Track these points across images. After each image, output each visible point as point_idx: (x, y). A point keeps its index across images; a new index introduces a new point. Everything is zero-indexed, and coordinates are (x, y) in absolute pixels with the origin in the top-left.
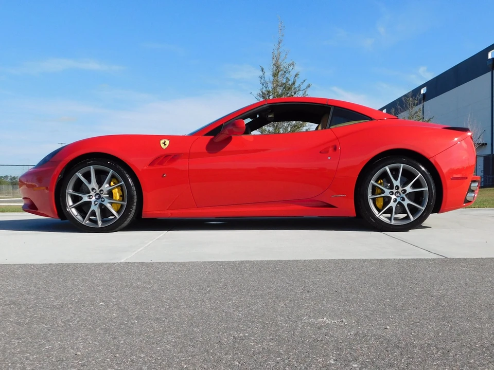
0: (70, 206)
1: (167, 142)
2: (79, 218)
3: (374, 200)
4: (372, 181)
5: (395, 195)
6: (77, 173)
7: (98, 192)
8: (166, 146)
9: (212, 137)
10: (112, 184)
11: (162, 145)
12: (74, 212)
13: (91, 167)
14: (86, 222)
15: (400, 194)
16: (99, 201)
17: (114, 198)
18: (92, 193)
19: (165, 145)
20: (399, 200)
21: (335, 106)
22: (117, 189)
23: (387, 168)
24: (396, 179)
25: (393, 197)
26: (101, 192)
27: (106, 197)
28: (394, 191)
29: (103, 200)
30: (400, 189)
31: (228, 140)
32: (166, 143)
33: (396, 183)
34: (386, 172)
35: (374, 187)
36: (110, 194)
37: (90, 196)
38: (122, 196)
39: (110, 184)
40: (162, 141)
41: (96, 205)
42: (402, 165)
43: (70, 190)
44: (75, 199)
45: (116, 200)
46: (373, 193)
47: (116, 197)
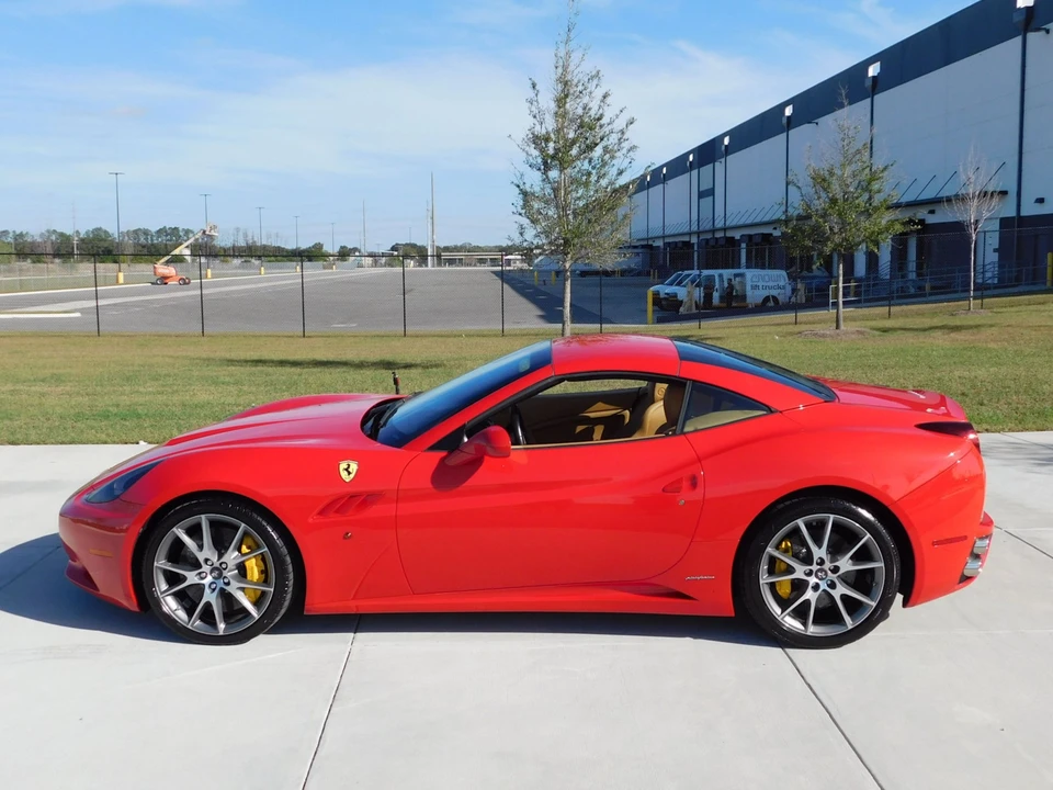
0: (162, 593)
1: (354, 467)
2: (181, 615)
3: (772, 586)
4: (769, 549)
5: (817, 576)
6: (174, 529)
7: (217, 564)
8: (352, 476)
9: (443, 454)
10: (245, 549)
11: (344, 474)
12: (170, 605)
13: (203, 516)
14: (196, 624)
15: (826, 574)
16: (220, 583)
17: (249, 577)
18: (206, 568)
19: (349, 473)
20: (823, 586)
21: (694, 381)
22: (254, 560)
23: (800, 523)
24: (819, 543)
25: (813, 580)
26: (224, 566)
27: (234, 577)
28: (815, 567)
29: (226, 581)
30: (828, 565)
31: (474, 464)
32: (350, 470)
33: (819, 552)
34: (797, 530)
35: (773, 560)
36: (242, 569)
37: (200, 573)
38: (265, 572)
39: (239, 550)
40: (343, 465)
41: (214, 590)
42: (832, 516)
43: (161, 563)
44: (173, 579)
45: (252, 583)
46: (771, 572)
47: (252, 576)
